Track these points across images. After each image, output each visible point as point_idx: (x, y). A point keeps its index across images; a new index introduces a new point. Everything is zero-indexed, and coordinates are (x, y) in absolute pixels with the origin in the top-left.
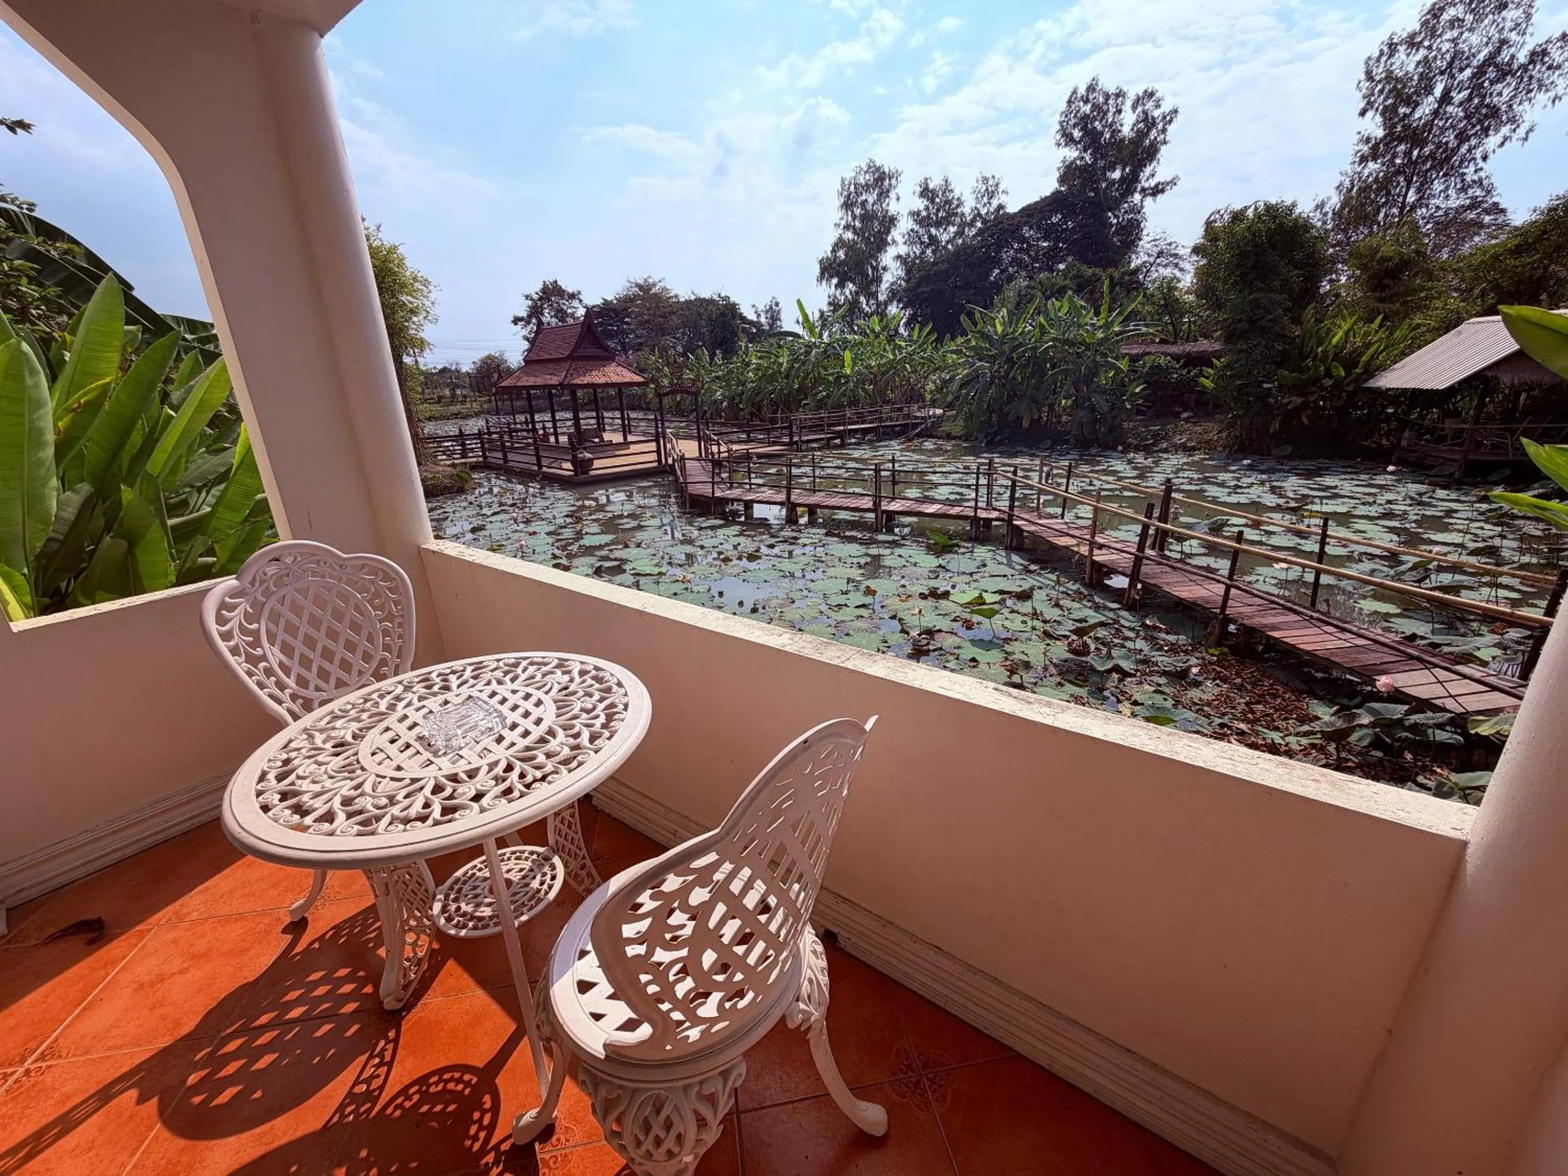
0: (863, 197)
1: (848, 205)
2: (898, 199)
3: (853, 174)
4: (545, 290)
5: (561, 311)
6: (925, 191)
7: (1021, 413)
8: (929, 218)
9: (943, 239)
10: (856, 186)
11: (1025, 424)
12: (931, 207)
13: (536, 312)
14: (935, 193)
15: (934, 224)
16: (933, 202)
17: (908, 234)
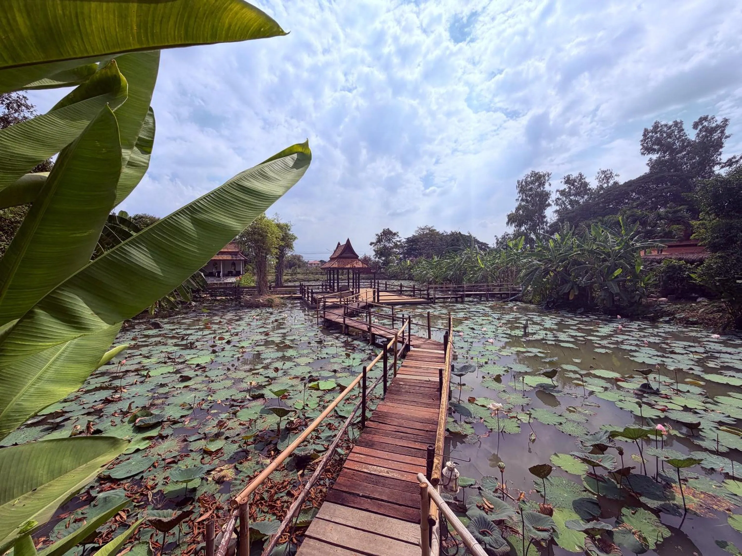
0: (530, 187)
1: (522, 190)
2: (550, 185)
3: (524, 178)
4: (384, 231)
5: (389, 240)
6: (568, 181)
7: (566, 291)
8: (569, 192)
9: (581, 201)
10: (526, 182)
11: (571, 298)
12: (572, 187)
13: (379, 241)
14: (575, 181)
15: (573, 195)
16: (573, 185)
17: (556, 200)
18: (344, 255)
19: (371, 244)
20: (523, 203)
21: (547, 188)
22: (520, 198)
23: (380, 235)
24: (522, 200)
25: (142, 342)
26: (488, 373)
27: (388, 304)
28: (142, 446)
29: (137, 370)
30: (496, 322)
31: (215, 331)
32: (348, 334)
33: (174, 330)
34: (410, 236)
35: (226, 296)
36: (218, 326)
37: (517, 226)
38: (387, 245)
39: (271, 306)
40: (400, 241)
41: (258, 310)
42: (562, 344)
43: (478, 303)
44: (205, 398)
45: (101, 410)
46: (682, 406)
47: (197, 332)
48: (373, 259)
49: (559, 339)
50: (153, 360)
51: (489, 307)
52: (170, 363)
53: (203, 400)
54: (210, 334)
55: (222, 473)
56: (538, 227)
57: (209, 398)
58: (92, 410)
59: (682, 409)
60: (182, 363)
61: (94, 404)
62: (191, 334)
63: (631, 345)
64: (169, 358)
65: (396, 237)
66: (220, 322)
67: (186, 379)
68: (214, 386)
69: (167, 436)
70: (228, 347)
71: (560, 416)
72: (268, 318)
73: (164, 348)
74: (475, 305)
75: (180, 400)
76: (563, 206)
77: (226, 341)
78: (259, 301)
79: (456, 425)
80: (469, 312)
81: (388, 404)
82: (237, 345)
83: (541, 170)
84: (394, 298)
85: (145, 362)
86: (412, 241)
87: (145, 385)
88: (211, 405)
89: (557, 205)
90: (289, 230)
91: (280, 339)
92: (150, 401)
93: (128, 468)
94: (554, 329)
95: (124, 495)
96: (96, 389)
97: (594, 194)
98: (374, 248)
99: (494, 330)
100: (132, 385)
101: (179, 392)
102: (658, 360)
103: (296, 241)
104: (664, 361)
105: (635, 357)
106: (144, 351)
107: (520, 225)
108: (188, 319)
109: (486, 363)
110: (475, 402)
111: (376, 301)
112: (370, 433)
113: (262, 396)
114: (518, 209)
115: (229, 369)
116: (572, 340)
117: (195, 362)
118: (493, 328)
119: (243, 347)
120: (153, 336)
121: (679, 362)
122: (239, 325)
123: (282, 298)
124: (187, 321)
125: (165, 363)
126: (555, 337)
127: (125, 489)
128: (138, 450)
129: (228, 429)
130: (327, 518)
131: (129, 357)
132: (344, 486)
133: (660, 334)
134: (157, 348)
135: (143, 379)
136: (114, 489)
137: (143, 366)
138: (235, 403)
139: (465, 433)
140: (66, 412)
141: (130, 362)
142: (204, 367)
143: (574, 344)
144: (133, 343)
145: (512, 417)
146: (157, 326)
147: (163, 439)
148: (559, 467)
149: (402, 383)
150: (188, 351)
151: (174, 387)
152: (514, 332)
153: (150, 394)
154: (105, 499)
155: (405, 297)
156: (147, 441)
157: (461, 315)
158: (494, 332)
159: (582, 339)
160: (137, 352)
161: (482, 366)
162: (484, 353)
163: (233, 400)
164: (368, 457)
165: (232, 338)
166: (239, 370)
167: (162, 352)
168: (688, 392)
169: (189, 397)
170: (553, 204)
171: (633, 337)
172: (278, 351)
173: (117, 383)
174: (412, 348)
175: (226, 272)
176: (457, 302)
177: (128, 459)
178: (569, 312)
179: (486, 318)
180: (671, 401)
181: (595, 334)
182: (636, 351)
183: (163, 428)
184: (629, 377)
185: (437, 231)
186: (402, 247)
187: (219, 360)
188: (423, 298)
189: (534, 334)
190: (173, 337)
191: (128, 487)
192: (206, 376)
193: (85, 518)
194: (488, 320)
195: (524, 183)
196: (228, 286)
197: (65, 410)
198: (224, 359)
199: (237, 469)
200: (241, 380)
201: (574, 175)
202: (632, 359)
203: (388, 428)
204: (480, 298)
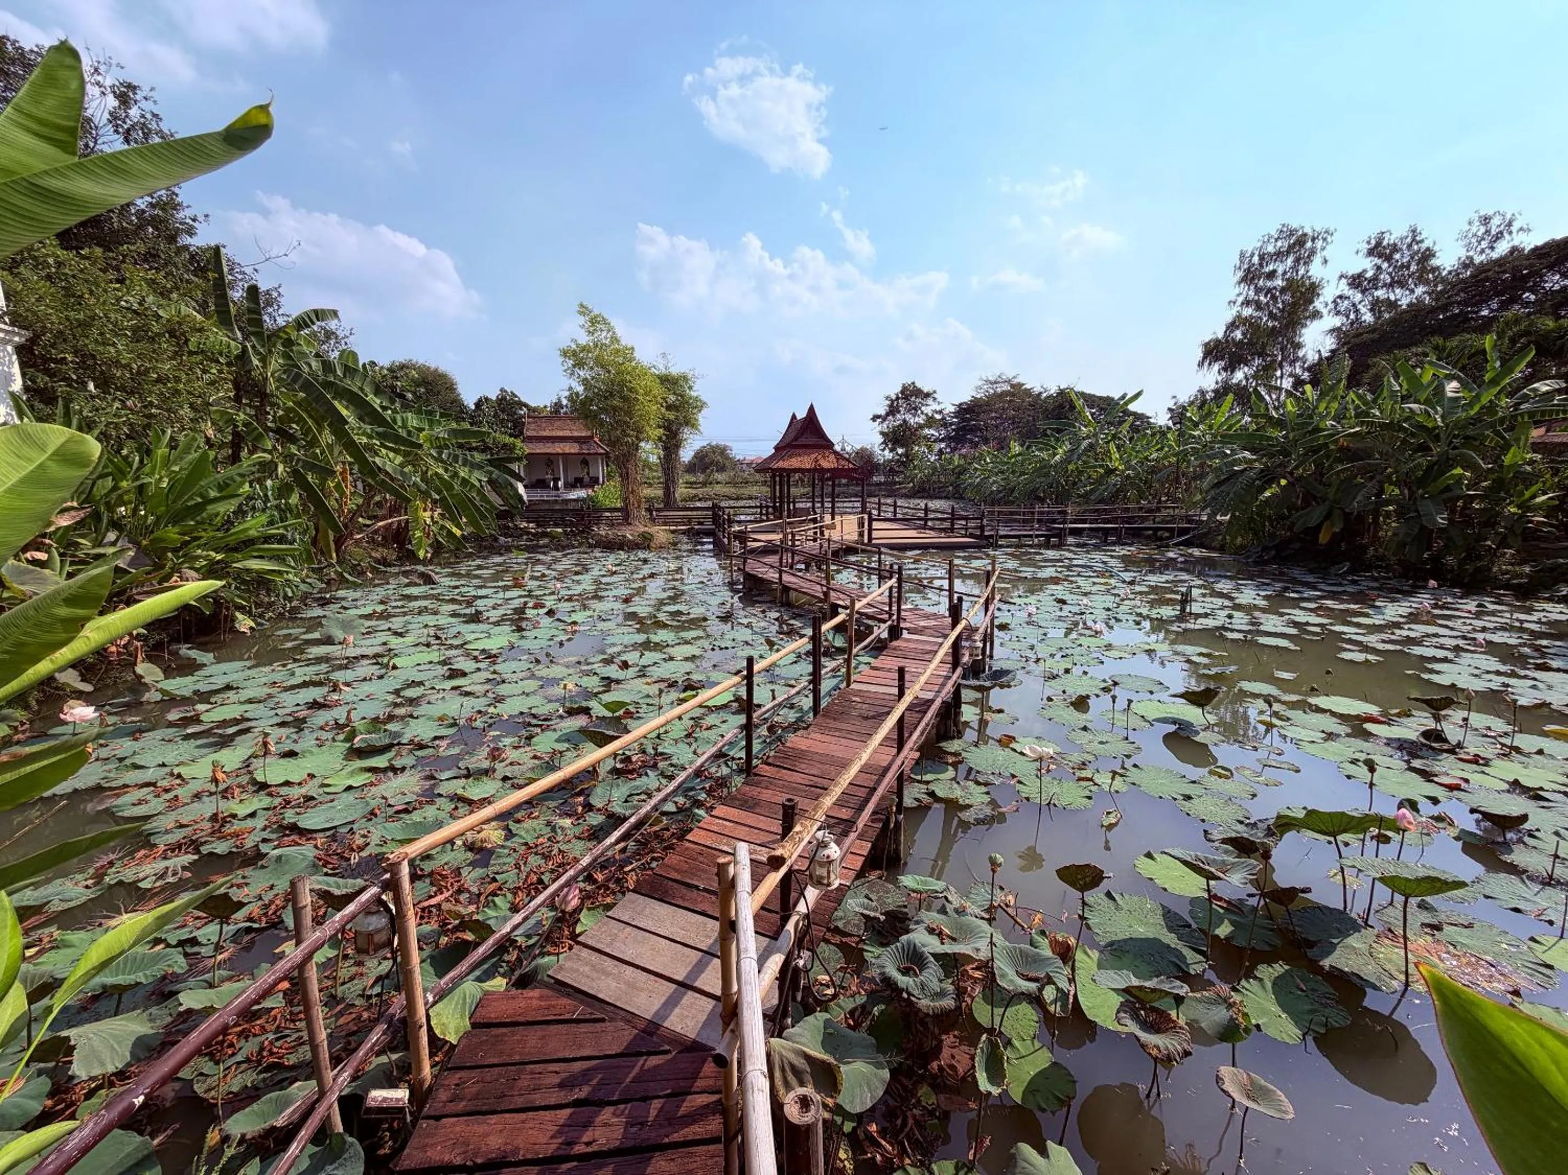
0: (1271, 267)
1: (1249, 276)
2: (1326, 261)
3: (1259, 245)
4: (904, 389)
5: (916, 409)
6: (1378, 249)
7: (1312, 524)
8: (1375, 279)
9: (1404, 302)
10: (1262, 258)
11: (1323, 538)
12: (1385, 265)
13: (893, 410)
14: (1395, 248)
15: (1385, 285)
16: (1388, 258)
17: (1334, 301)
18: (803, 441)
19: (875, 418)
20: (1248, 312)
21: (1316, 270)
22: (1241, 299)
23: (894, 397)
24: (1247, 303)
25: (397, 607)
26: (1064, 692)
27: (892, 547)
28: (357, 781)
29: (377, 656)
30: (1124, 590)
31: (530, 591)
32: (787, 605)
33: (457, 587)
34: (966, 398)
35: (566, 526)
36: (538, 583)
37: (1225, 369)
38: (913, 421)
39: (648, 548)
40: (940, 412)
41: (623, 555)
42: (1263, 640)
43: (1097, 548)
44: (483, 709)
45: (304, 721)
46: (1508, 782)
47: (496, 592)
48: (877, 451)
49: (1262, 628)
50: (409, 639)
51: (1118, 557)
52: (435, 647)
53: (480, 712)
54: (520, 596)
55: (482, 835)
56: (1278, 373)
57: (491, 710)
58: (291, 719)
59: (1506, 786)
60: (457, 647)
61: (295, 709)
62: (486, 597)
63: (1442, 647)
64: (438, 638)
65: (930, 401)
66: (544, 575)
67: (456, 674)
68: (502, 690)
69: (403, 769)
70: (546, 621)
71: (1194, 782)
72: (638, 569)
73: (430, 620)
74: (1088, 552)
75: (437, 710)
76: (1352, 316)
77: (545, 610)
78: (624, 536)
79: (956, 785)
80: (1069, 568)
81: (813, 735)
82: (564, 619)
83: (1306, 223)
84: (909, 535)
85: (395, 642)
86: (967, 411)
87: (385, 681)
88: (490, 721)
89: (1338, 313)
90: (690, 388)
91: (650, 609)
92: (388, 710)
93: (329, 815)
94: (1256, 607)
95: (312, 855)
96: (305, 684)
97: (1443, 280)
98: (879, 428)
99: (1110, 605)
100: (365, 679)
101: (440, 696)
102: (1496, 683)
103: (704, 411)
104: (1508, 686)
105: (1438, 672)
106: (397, 623)
107: (1231, 367)
108: (487, 568)
109: (1067, 671)
110: (1013, 745)
111: (866, 541)
112: (757, 784)
113: (586, 711)
114: (1232, 326)
115: (538, 661)
116: (1293, 631)
117: (480, 645)
118: (1109, 601)
119: (575, 623)
120: (416, 598)
121: (1550, 687)
122: (578, 582)
123: (673, 532)
124: (485, 571)
125: (428, 645)
126: (1253, 624)
127: (316, 847)
128: (349, 788)
129: (511, 764)
130: (625, 919)
131: (368, 633)
132: (676, 870)
133: (1526, 625)
134: (420, 619)
135: (383, 671)
136: (299, 844)
137: (390, 650)
138: (534, 722)
139: (967, 802)
140: (249, 720)
141: (368, 642)
142: (495, 656)
143: (1291, 641)
144: (380, 608)
145: (1080, 779)
146: (428, 580)
147: (396, 774)
148: (1151, 879)
149: (857, 699)
150: (473, 626)
151: (433, 688)
152: (1155, 611)
153: (391, 698)
154: (279, 858)
155: (933, 533)
156: (369, 775)
157: (1049, 572)
158: (1108, 609)
159: (1318, 629)
160: (384, 625)
161: (1054, 677)
162: (1069, 652)
163: (534, 716)
164: (739, 827)
165: (559, 605)
166: (558, 664)
167: (426, 626)
168: (1540, 752)
169: (454, 706)
170: (1325, 311)
171: (1452, 629)
172: (638, 631)
173: (339, 676)
174: (905, 634)
175: (571, 479)
176: (1048, 546)
177: (332, 801)
178: (1311, 572)
179: (1103, 581)
180: (1484, 769)
181: (1355, 620)
182: (1445, 660)
183: (399, 754)
184: (1399, 715)
185: (1028, 386)
186: (944, 424)
187: (525, 644)
188: (971, 536)
189: (1206, 615)
190: (453, 601)
191: (322, 844)
192: (495, 672)
193: (247, 884)
194: (1106, 584)
195: (1256, 259)
196: (570, 507)
197: (247, 715)
198: (536, 642)
199: (510, 831)
200: (555, 681)
201: (1397, 232)
202: (1426, 676)
203: (797, 777)
204: (1104, 538)
